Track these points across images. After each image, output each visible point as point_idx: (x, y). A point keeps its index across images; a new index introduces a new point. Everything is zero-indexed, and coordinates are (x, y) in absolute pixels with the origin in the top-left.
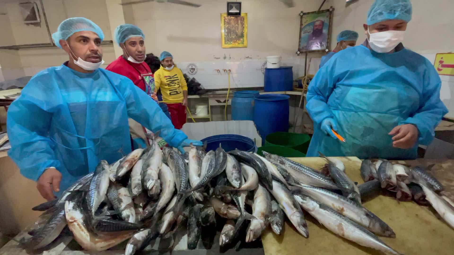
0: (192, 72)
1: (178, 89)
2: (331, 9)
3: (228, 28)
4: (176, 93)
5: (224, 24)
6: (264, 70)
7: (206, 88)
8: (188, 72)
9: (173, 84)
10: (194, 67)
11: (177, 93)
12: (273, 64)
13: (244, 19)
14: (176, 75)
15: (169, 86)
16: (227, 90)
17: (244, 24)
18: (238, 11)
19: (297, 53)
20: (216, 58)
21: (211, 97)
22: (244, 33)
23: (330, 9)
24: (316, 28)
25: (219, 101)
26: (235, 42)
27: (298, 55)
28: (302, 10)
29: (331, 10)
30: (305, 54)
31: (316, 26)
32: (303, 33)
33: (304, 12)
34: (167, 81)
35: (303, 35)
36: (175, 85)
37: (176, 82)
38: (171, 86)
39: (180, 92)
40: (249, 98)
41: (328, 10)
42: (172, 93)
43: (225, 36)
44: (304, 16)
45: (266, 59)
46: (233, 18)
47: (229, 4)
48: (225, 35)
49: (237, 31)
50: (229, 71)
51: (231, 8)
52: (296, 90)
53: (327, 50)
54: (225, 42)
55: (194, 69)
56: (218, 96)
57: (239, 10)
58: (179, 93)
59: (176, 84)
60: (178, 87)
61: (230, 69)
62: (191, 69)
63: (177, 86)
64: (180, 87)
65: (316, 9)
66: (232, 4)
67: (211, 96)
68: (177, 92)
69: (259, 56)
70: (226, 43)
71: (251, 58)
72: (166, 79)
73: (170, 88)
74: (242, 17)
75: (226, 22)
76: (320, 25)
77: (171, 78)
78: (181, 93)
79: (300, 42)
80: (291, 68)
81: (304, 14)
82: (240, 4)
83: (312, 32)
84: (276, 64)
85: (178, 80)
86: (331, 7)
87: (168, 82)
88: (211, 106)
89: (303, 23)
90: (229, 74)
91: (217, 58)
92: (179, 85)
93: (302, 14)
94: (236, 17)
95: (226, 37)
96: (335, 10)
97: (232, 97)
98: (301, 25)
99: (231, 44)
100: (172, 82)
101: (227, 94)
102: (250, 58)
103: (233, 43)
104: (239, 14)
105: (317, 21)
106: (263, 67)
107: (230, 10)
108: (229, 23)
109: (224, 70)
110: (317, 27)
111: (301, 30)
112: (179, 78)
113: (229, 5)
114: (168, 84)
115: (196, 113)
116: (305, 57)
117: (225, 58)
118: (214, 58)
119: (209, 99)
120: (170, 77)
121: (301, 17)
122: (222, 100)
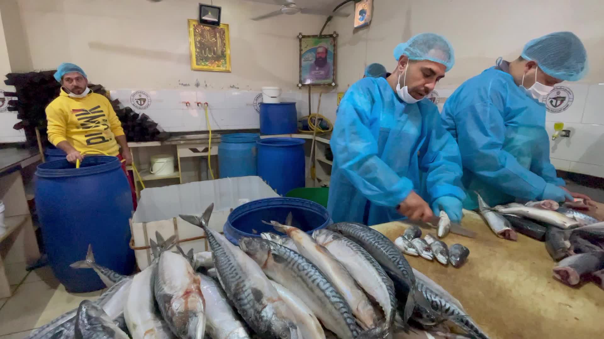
0: (141, 105)
1: (106, 133)
2: (335, 34)
3: (200, 42)
4: (101, 140)
5: (195, 35)
6: (258, 106)
7: (167, 130)
8: (133, 105)
9: (93, 125)
10: (143, 97)
11: (104, 140)
12: (272, 97)
13: (224, 32)
14: (99, 107)
15: (83, 128)
16: (207, 132)
17: (224, 40)
18: (216, 20)
19: (298, 86)
20: (182, 84)
21: (181, 144)
22: (225, 52)
23: (333, 34)
24: (318, 56)
25: (195, 150)
26: (212, 63)
27: (300, 88)
28: (300, 32)
29: (335, 36)
30: (308, 88)
31: (319, 53)
32: (304, 61)
33: (304, 34)
34: (79, 119)
35: (304, 63)
36: (98, 125)
37: (100, 119)
38: (89, 127)
39: (109, 139)
40: (248, 144)
41: (331, 36)
42: (92, 141)
43: (196, 54)
44: (303, 39)
45: (261, 90)
46: (207, 28)
47: (203, 7)
48: (196, 52)
49: (215, 48)
50: (206, 105)
51: (206, 13)
52: (302, 132)
53: (333, 84)
54: (197, 60)
55: (144, 100)
56: (193, 142)
57: (218, 18)
58: (108, 141)
59: (99, 123)
60: (105, 129)
61: (207, 102)
62: (139, 99)
63: (102, 127)
64: (109, 130)
65: (318, 33)
66: (207, 8)
67: (182, 142)
68: (103, 138)
69: (248, 86)
70: (199, 63)
71: (238, 88)
72: (77, 115)
73: (86, 132)
74: (221, 29)
75: (197, 32)
76: (322, 53)
77: (88, 113)
78: (111, 139)
79: (300, 71)
80: (293, 105)
81: (304, 37)
82: (219, 9)
83: (314, 60)
84: (276, 97)
85: (104, 115)
86: (335, 32)
87: (82, 122)
88: (181, 158)
89: (303, 48)
90: (205, 109)
91: (185, 85)
92: (106, 125)
93: (300, 37)
94: (214, 29)
95: (198, 54)
96: (339, 35)
97: (219, 143)
98: (301, 50)
99: (207, 65)
100: (91, 119)
101: (208, 139)
102: (236, 88)
103: (210, 65)
104: (218, 23)
105: (319, 47)
106: (255, 102)
107: (204, 16)
108: (202, 35)
109: (198, 104)
110: (320, 55)
111: (301, 56)
112: (105, 112)
113: (203, 9)
114: (82, 125)
115: (152, 170)
116: (308, 91)
117: (197, 85)
118: (180, 84)
119: (178, 147)
120: (86, 111)
121: (300, 40)
122: (200, 149)
